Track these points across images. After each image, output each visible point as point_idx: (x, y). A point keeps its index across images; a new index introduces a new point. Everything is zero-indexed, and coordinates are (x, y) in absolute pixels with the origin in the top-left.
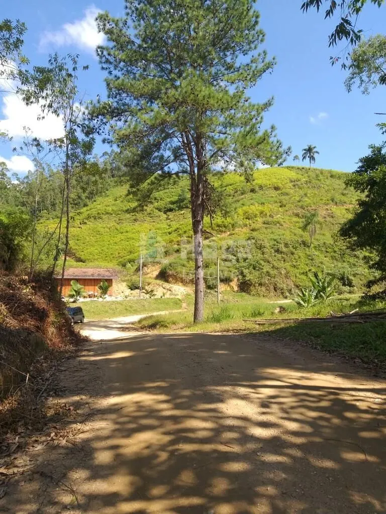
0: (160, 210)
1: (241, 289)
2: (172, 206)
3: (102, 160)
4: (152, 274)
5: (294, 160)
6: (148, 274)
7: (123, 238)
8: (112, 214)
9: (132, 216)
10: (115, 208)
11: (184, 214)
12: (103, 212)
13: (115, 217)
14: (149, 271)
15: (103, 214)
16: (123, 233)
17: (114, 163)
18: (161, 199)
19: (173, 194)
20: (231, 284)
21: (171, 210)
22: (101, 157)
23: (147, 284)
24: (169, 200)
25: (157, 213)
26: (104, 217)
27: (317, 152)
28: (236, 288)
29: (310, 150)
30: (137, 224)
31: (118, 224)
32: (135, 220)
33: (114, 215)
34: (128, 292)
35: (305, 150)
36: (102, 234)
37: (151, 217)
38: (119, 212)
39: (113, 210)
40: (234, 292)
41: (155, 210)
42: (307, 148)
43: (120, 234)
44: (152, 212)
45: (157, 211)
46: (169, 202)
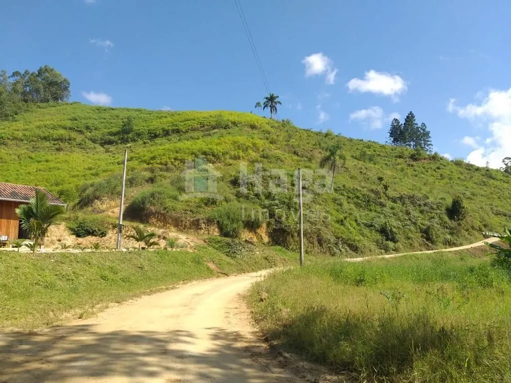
0: (94, 141)
1: (273, 240)
2: (112, 138)
3: (12, 80)
4: (112, 212)
5: (256, 107)
6: (104, 211)
7: (40, 167)
8: (22, 140)
9: (54, 144)
10: (27, 133)
11: (130, 147)
12: (9, 137)
13: (27, 144)
14: (104, 207)
15: (9, 139)
16: (40, 162)
17: (28, 86)
18: (96, 129)
19: (112, 125)
20: (258, 231)
21: (110, 143)
22: (9, 77)
23: (111, 226)
24: (106, 130)
25: (90, 144)
26: (10, 142)
27: (280, 103)
28: (266, 239)
29: (271, 99)
30: (61, 153)
31: (32, 152)
32: (58, 150)
33: (26, 142)
34: (70, 240)
35: (267, 98)
36: (6, 162)
37: (81, 149)
38: (34, 139)
39: (24, 135)
40: (264, 244)
41: (87, 141)
42: (269, 96)
43: (36, 164)
44: (83, 143)
45: (90, 142)
46: (108, 133)
